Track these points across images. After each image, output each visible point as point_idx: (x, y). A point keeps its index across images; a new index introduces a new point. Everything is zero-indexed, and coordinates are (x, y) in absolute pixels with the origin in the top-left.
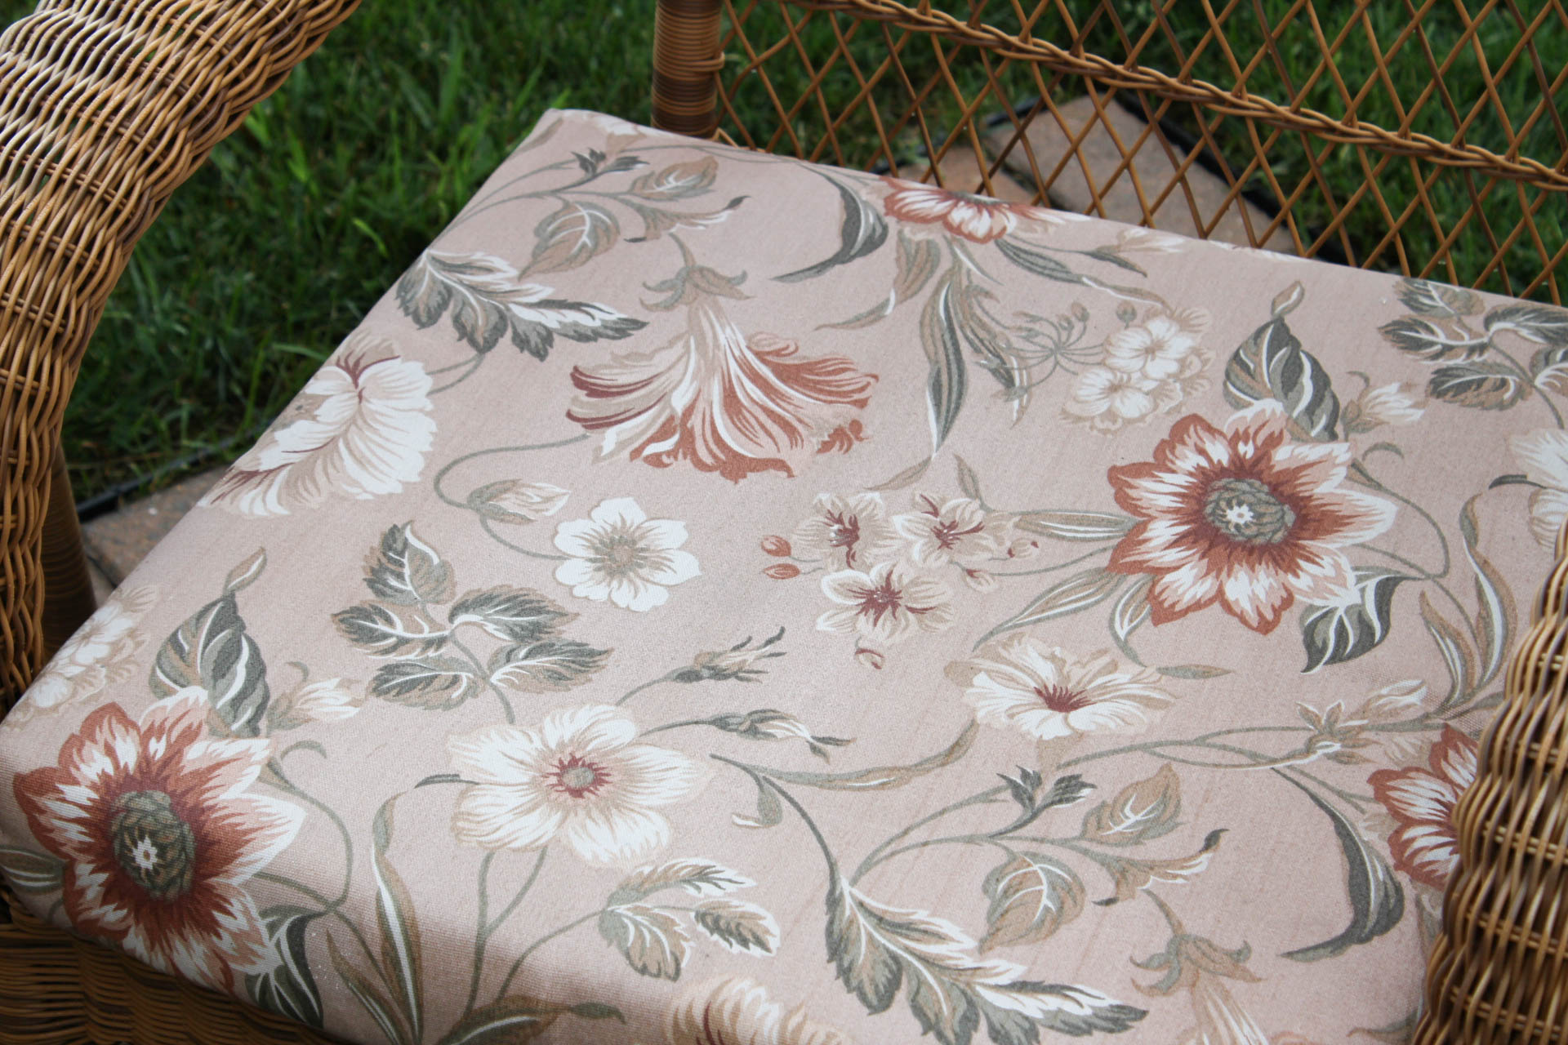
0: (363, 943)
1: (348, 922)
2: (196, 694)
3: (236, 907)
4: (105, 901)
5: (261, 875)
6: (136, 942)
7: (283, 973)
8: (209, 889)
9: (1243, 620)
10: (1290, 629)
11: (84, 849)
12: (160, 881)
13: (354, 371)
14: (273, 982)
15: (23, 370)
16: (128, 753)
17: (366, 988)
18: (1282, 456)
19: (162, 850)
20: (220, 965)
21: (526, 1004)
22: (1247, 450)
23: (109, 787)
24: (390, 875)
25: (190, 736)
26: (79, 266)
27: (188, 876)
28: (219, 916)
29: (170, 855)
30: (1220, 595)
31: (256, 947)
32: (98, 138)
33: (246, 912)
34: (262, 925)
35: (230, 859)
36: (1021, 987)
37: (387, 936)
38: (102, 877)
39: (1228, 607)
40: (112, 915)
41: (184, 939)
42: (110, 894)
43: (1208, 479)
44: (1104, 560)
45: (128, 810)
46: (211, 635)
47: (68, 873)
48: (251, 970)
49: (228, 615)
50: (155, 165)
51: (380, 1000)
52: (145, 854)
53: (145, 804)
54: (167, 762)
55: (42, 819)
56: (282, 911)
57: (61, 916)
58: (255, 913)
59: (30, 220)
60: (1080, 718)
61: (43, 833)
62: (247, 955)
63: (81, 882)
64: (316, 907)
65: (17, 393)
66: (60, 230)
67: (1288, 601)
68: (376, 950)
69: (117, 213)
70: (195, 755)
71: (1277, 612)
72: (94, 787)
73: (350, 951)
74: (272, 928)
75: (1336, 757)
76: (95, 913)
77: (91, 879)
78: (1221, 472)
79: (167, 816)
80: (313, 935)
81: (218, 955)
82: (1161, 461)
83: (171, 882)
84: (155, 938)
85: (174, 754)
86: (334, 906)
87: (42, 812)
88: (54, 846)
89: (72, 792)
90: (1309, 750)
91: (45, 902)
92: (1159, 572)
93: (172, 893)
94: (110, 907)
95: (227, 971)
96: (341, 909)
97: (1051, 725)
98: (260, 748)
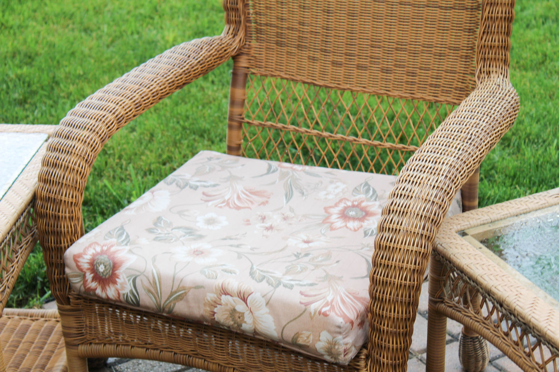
0: (149, 280)
1: (146, 276)
2: (114, 240)
3: (121, 277)
4: (92, 281)
5: (127, 269)
6: (99, 291)
7: (131, 292)
8: (115, 274)
9: (350, 229)
10: (361, 231)
11: (88, 269)
12: (105, 274)
13: (153, 193)
14: (129, 294)
15: (79, 166)
16: (98, 249)
17: (149, 291)
18: (363, 204)
19: (105, 267)
20: (117, 292)
21: (184, 288)
22: (356, 203)
23: (94, 255)
24: (155, 267)
25: (112, 246)
26: (92, 146)
27: (111, 272)
28: (117, 280)
29: (107, 267)
30: (346, 226)
31: (125, 286)
32: (97, 121)
33: (123, 278)
34: (127, 280)
35: (120, 266)
36: (292, 280)
37: (154, 278)
38: (92, 275)
39: (347, 227)
40: (93, 285)
41: (109, 286)
42: (94, 279)
43: (345, 208)
44: (321, 222)
45: (98, 259)
46: (118, 231)
47: (84, 276)
48: (124, 292)
49: (122, 228)
50: (109, 127)
51: (152, 293)
52: (101, 269)
53: (102, 257)
54: (107, 250)
55: (79, 264)
56: (131, 276)
57: (83, 288)
58: (125, 277)
59: (82, 136)
60: (310, 244)
61: (78, 267)
62: (123, 288)
63: (87, 278)
64: (138, 273)
65: (77, 171)
66: (88, 138)
67: (362, 226)
68: (152, 282)
69: (100, 135)
70: (113, 249)
71: (358, 229)
72: (91, 255)
73: (146, 283)
74: (129, 280)
75: (368, 250)
76: (89, 286)
77: (89, 276)
78: (349, 207)
79: (107, 259)
80: (138, 281)
81: (117, 290)
82: (336, 205)
83: (107, 274)
84: (103, 289)
85: (109, 249)
86: (142, 273)
87: (79, 262)
88: (81, 270)
89: (85, 257)
90: (362, 249)
91: (78, 285)
92: (332, 223)
93: (107, 276)
94: (93, 283)
95: (119, 294)
96: (145, 273)
97: (306, 246)
98: (128, 248)
